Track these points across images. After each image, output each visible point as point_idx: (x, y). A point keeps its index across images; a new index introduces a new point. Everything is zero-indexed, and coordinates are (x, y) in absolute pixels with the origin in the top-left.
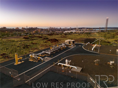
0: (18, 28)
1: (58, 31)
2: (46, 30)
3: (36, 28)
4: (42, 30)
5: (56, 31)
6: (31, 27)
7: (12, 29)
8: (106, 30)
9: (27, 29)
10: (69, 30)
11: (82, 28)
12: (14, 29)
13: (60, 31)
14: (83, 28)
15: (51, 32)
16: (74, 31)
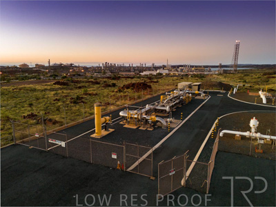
0: (25, 65)
1: (126, 71)
2: (97, 70)
5: (121, 71)
8: (236, 71)
10: (149, 69)
11: (178, 66)
13: (130, 71)
14: (182, 66)
15: (109, 74)
16: (164, 72)
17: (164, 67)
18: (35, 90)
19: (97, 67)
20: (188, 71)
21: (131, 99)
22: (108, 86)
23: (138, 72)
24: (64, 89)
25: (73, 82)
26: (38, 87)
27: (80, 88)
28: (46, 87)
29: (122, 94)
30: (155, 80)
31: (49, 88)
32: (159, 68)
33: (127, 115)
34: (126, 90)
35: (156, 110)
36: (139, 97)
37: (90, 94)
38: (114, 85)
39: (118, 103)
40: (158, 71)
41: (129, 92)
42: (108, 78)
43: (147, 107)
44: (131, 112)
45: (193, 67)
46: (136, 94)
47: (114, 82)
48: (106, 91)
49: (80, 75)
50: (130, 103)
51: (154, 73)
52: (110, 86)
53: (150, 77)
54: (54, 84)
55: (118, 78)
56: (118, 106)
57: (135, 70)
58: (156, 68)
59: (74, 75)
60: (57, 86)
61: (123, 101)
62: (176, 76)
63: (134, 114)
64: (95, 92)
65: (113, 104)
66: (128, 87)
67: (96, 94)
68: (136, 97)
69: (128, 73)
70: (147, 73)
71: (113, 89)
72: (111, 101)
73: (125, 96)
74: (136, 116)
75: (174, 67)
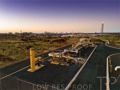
0: (11, 33)
1: (55, 35)
2: (42, 35)
3: (31, 33)
4: (37, 34)
5: (52, 35)
6: (25, 32)
7: (5, 34)
9: (21, 33)
10: (65, 34)
12: (7, 34)
13: (56, 35)
15: (47, 36)
16: (71, 36)
17: (71, 34)
18: (10, 43)
19: (42, 34)
21: (56, 47)
22: (46, 41)
23: (60, 36)
24: (25, 42)
25: (30, 39)
26: (12, 42)
27: (32, 42)
28: (16, 42)
29: (52, 44)
30: (68, 39)
31: (17, 42)
32: (69, 34)
33: (53, 56)
34: (54, 43)
35: (70, 53)
36: (60, 46)
37: (36, 45)
38: (49, 41)
39: (49, 49)
40: (69, 35)
41: (56, 43)
42: (46, 38)
43: (65, 51)
44: (56, 54)
46: (59, 45)
47: (49, 39)
48: (44, 43)
49: (34, 37)
50: (56, 48)
51: (67, 36)
52: (47, 41)
53: (65, 38)
54: (20, 40)
55: (51, 38)
56: (49, 50)
57: (58, 35)
58: (68, 34)
59: (31, 37)
60: (22, 41)
61: (52, 48)
62: (76, 37)
63: (57, 55)
64: (39, 44)
65: (47, 49)
66: (55, 41)
67: (40, 45)
68: (59, 46)
69: (55, 36)
70: (64, 36)
71: (48, 42)
72: (46, 48)
73: (54, 45)
74: (58, 56)
75: (75, 34)
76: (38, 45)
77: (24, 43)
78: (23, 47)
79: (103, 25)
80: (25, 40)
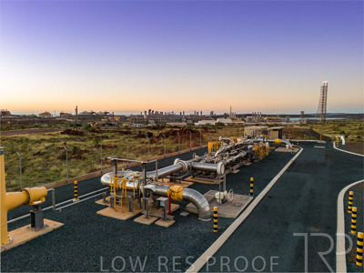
0: (47, 114)
1: (176, 121)
2: (138, 119)
3: (106, 113)
7: (29, 117)
8: (324, 121)
10: (206, 118)
11: (246, 116)
12: (35, 117)
13: (180, 121)
14: (250, 115)
16: (227, 122)
17: (226, 116)
19: (138, 116)
20: (258, 121)
22: (141, 136)
23: (191, 122)
24: (73, 139)
26: (34, 137)
28: (44, 137)
31: (47, 138)
32: (220, 117)
37: (104, 147)
38: (150, 136)
40: (218, 121)
45: (265, 116)
51: (213, 122)
53: (205, 128)
54: (62, 133)
57: (187, 119)
58: (216, 117)
60: (63, 136)
64: (113, 144)
67: (115, 146)
69: (178, 124)
70: (203, 122)
75: (239, 116)
76: (111, 147)
77: (68, 143)
78: (53, 153)
79: (325, 89)
80: (76, 133)
